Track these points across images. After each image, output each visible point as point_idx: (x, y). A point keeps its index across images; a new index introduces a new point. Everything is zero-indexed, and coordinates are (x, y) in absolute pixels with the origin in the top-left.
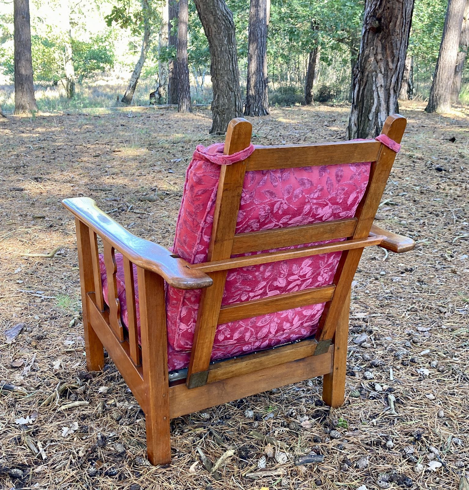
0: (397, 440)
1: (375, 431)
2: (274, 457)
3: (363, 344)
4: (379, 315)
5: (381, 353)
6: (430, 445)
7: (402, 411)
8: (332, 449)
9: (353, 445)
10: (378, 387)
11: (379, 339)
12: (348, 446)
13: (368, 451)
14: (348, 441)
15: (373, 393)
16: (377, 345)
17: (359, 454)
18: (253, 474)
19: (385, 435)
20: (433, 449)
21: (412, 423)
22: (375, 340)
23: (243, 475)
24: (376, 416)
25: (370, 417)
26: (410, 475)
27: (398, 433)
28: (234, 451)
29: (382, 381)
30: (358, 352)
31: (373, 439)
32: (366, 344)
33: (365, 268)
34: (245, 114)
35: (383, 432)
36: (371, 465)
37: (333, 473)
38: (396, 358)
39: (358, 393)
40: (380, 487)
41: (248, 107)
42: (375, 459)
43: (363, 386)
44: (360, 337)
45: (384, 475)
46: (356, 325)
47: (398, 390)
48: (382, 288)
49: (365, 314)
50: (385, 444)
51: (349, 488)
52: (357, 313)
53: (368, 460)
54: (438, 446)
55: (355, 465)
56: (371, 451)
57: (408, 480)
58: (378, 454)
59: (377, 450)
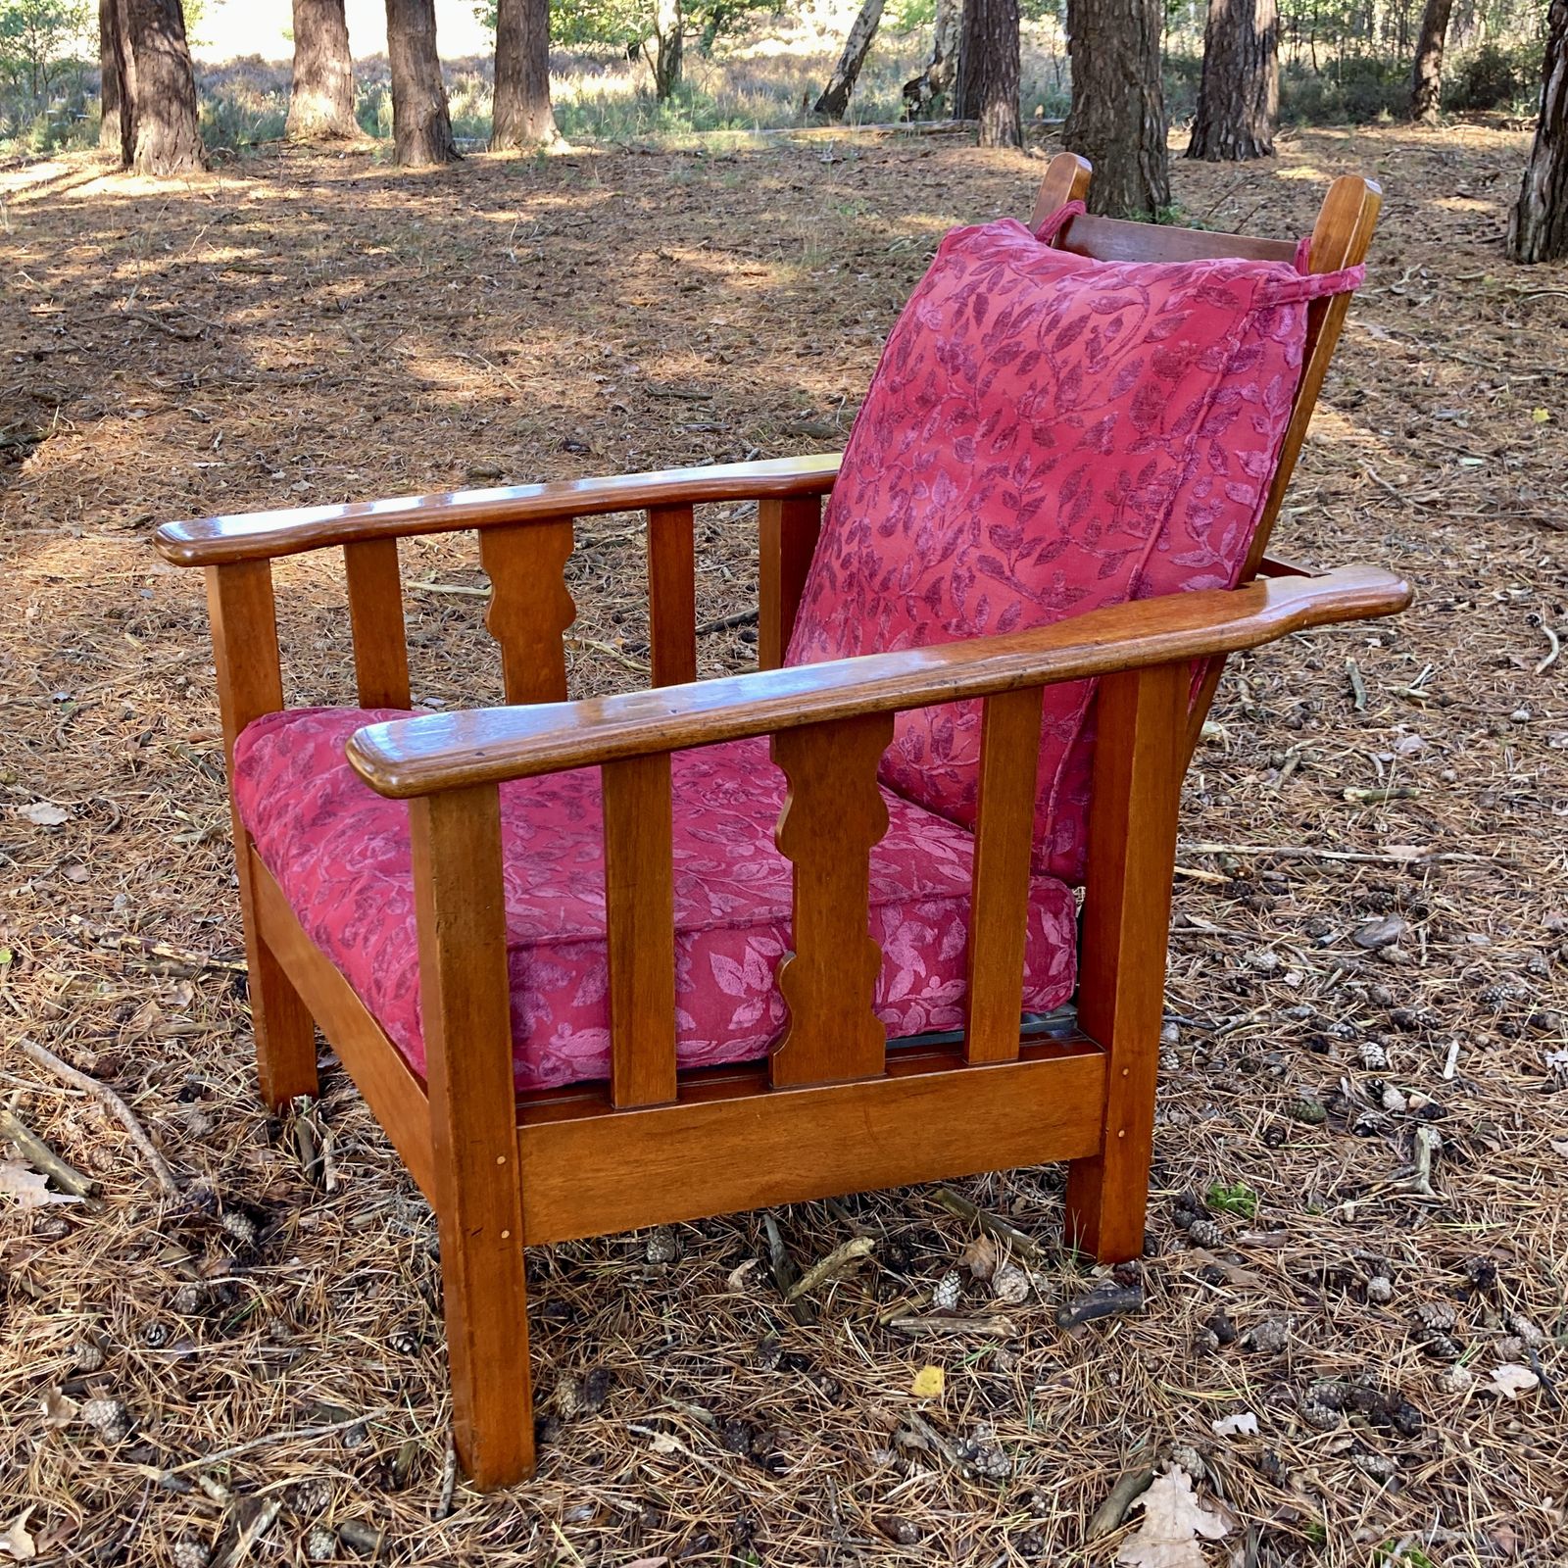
0: (1407, 1278)
1: (1344, 1238)
2: (989, 1280)
3: (1384, 951)
4: (1469, 857)
5: (1436, 984)
6: (1517, 1309)
7: (1453, 1186)
8: (1186, 1279)
9: (1255, 1275)
10: (1393, 1098)
11: (1444, 940)
12: (1239, 1275)
13: (1303, 1300)
14: (1244, 1261)
15: (1370, 1116)
16: (1434, 956)
17: (1268, 1305)
18: (911, 1321)
19: (1373, 1256)
20: (1522, 1324)
21: (1475, 1227)
22: (1430, 939)
23: (883, 1321)
24: (1361, 1190)
25: (1339, 1192)
26: (1420, 1396)
27: (1419, 1255)
28: (872, 1242)
29: (1413, 1079)
30: (1359, 976)
31: (1326, 1265)
32: (1395, 951)
33: (1467, 693)
34: (1192, 152)
35: (1367, 1247)
36: (1296, 1346)
37: (1167, 1354)
38: (1485, 1006)
39: (1317, 1110)
40: (1308, 1422)
41: (1201, 130)
42: (1317, 1329)
43: (1345, 1090)
44: (1381, 925)
45: (1330, 1387)
46: (1381, 884)
47: (1459, 1116)
48: (1502, 767)
49: (1422, 849)
50: (1365, 1284)
51: (1205, 1411)
52: (1396, 842)
53: (1288, 1331)
54: (1545, 1317)
55: (1244, 1340)
56: (1312, 1300)
57: (1407, 1414)
58: (1332, 1313)
59: (1331, 1300)
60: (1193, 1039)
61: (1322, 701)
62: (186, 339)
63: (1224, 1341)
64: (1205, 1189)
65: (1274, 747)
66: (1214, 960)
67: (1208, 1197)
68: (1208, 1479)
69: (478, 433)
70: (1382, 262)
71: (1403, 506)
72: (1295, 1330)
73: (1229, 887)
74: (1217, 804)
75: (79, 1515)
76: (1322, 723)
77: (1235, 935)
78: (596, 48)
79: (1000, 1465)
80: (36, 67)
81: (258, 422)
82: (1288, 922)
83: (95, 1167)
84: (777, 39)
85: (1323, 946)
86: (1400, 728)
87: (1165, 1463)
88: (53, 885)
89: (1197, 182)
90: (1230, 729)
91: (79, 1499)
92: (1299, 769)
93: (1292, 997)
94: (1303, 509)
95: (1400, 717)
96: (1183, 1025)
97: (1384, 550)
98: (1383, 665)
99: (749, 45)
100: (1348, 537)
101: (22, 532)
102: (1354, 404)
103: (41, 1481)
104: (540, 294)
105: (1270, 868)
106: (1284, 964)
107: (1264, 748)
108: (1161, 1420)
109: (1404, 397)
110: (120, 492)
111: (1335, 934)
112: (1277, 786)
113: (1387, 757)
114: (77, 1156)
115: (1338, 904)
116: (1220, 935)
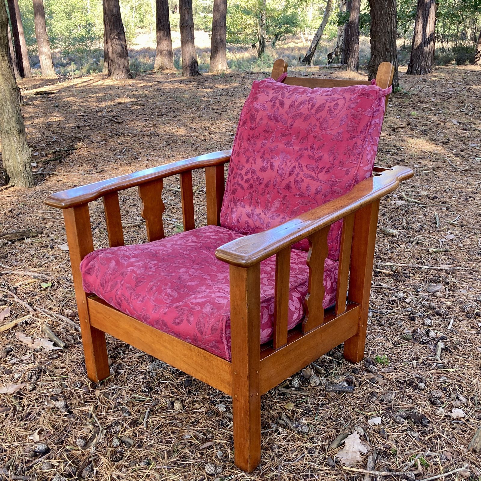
1: (413, 372)
2: (309, 379)
3: (435, 294)
4: (464, 268)
5: (449, 303)
6: (460, 393)
7: (446, 359)
8: (366, 382)
9: (386, 381)
10: (432, 334)
11: (453, 291)
12: (381, 381)
13: (398, 388)
14: (383, 377)
15: (424, 339)
16: (450, 296)
17: (388, 389)
18: (285, 389)
19: (421, 377)
20: (461, 397)
21: (451, 370)
22: (449, 291)
24: (419, 359)
25: (413, 359)
26: (429, 416)
27: (434, 377)
30: (427, 300)
31: (407, 379)
32: (439, 294)
33: (469, 223)
34: (408, 73)
35: (419, 375)
36: (395, 401)
37: (358, 402)
38: (463, 310)
39: (409, 337)
40: (395, 422)
41: (411, 66)
42: (402, 396)
43: (419, 331)
44: (435, 286)
45: (404, 413)
46: (437, 275)
47: (451, 339)
48: (477, 244)
49: (450, 266)
50: (417, 385)
51: (367, 417)
52: (443, 264)
53: (393, 396)
54: (469, 396)
55: (380, 399)
56: (401, 388)
57: (424, 421)
58: (406, 392)
59: (406, 388)
60: (377, 316)
61: (427, 225)
62: (119, 123)
64: (375, 357)
65: (411, 237)
66: (385, 295)
67: (375, 359)
68: (365, 436)
69: (196, 149)
70: (459, 103)
71: (457, 171)
72: (395, 396)
73: (393, 275)
74: (392, 252)
75: (52, 431)
76: (426, 231)
77: (392, 288)
78: (242, 45)
79: (305, 429)
80: (88, 51)
81: (136, 145)
82: (409, 285)
83: (67, 340)
84: (294, 42)
85: (418, 292)
86: (448, 232)
87: (352, 431)
88: (65, 266)
89: (409, 81)
90: (399, 232)
91: (53, 427)
92: (417, 243)
93: (407, 305)
94: (428, 171)
95: (449, 229)
96: (374, 312)
97: (450, 183)
98: (446, 215)
99: (286, 44)
100: (440, 179)
101: (68, 173)
102: (446, 143)
103: (43, 422)
104: (217, 111)
105: (405, 270)
106: (405, 296)
107: (408, 237)
108: (354, 419)
109: (461, 141)
110: (96, 163)
111: (422, 289)
112: (410, 248)
113: (444, 240)
114: (63, 337)
115: (424, 280)
116: (388, 288)
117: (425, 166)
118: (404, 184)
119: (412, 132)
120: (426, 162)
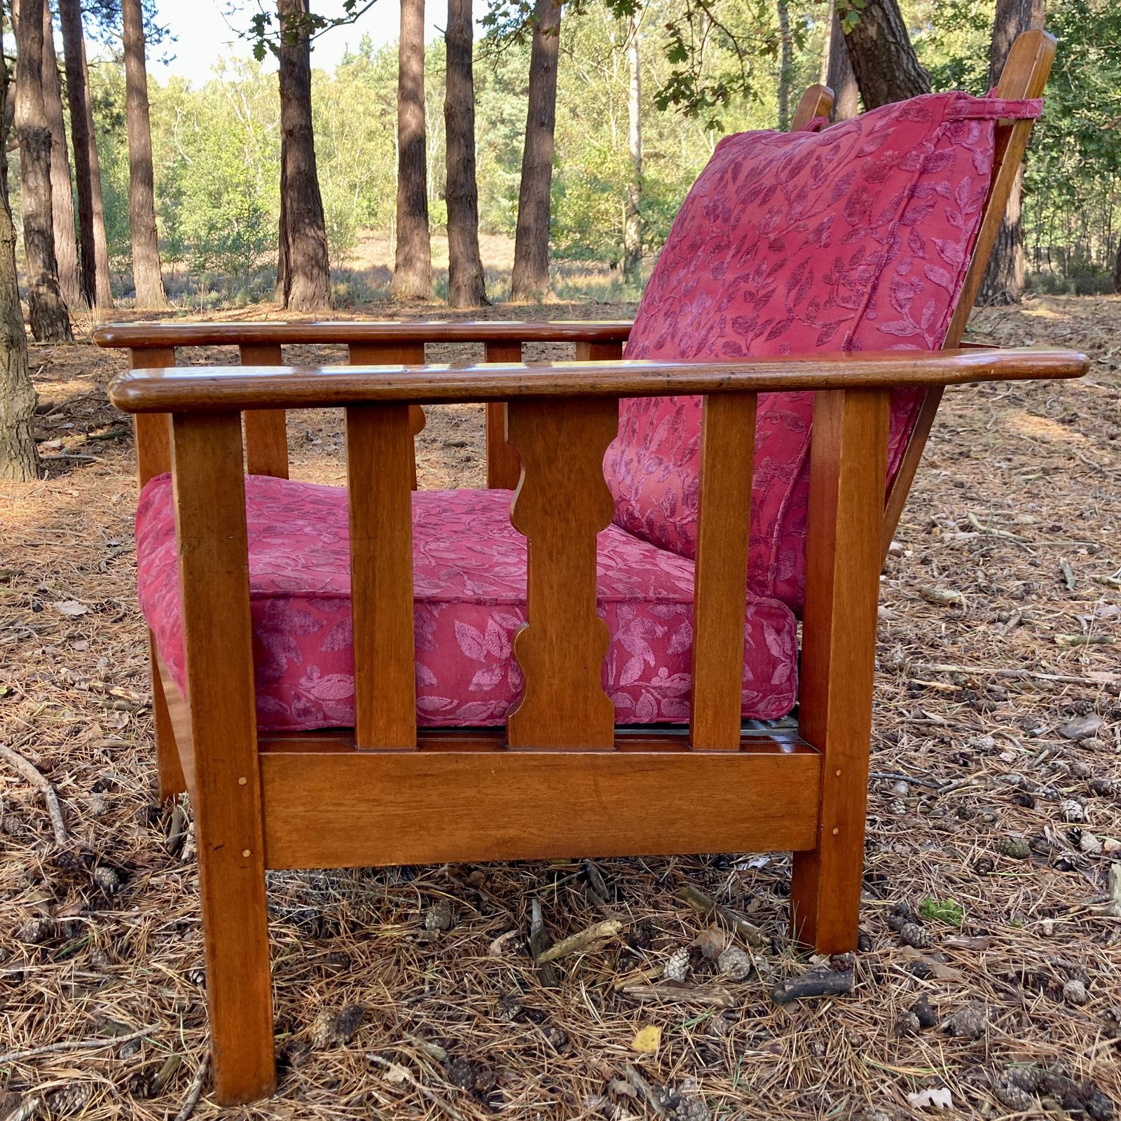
0: (1101, 984)
1: (1042, 948)
3: (1086, 741)
8: (893, 970)
9: (958, 972)
10: (1089, 842)
12: (944, 971)
13: (1001, 995)
14: (950, 960)
15: (1068, 854)
17: (968, 997)
19: (1069, 964)
24: (1060, 911)
25: (1039, 910)
26: (1112, 1087)
27: (1113, 966)
29: (1108, 831)
30: (1063, 756)
31: (1025, 968)
32: (1095, 742)
35: (1064, 956)
36: (995, 1032)
37: (872, 1033)
39: (1021, 848)
40: (1002, 1102)
42: (1015, 1021)
43: (1049, 837)
44: (1082, 724)
45: (1025, 1070)
46: (1083, 697)
49: (1118, 675)
50: (1061, 987)
51: (903, 1085)
52: (1096, 671)
53: (986, 1020)
55: (945, 1025)
57: (1098, 1101)
58: (1028, 1008)
59: (1028, 997)
60: (920, 794)
61: (1042, 583)
63: (926, 1024)
64: (919, 902)
65: (1002, 609)
66: (942, 741)
67: (921, 908)
71: (1106, 477)
72: (993, 1020)
73: (959, 694)
74: (954, 644)
76: (1041, 597)
77: (961, 726)
82: (1005, 720)
85: (1035, 737)
86: (1101, 601)
90: (968, 598)
92: (1020, 624)
93: (1006, 769)
94: (1031, 477)
95: (1101, 595)
96: (912, 783)
97: (1091, 500)
98: (1089, 566)
100: (1064, 493)
102: (1071, 421)
105: (994, 682)
106: (1000, 745)
107: (994, 609)
108: (859, 1089)
109: (1107, 418)
111: (1044, 728)
112: (1003, 633)
113: (1091, 618)
115: (1048, 709)
116: (950, 726)
117: (1023, 465)
118: (972, 499)
119: (984, 400)
120: (1024, 458)
